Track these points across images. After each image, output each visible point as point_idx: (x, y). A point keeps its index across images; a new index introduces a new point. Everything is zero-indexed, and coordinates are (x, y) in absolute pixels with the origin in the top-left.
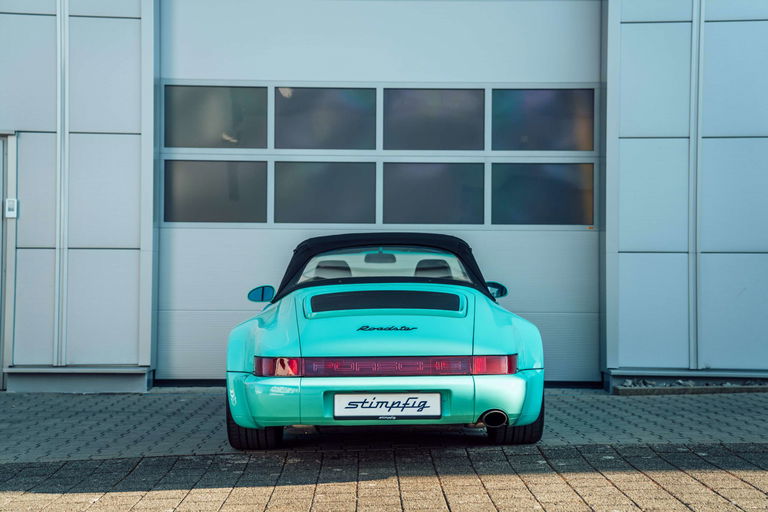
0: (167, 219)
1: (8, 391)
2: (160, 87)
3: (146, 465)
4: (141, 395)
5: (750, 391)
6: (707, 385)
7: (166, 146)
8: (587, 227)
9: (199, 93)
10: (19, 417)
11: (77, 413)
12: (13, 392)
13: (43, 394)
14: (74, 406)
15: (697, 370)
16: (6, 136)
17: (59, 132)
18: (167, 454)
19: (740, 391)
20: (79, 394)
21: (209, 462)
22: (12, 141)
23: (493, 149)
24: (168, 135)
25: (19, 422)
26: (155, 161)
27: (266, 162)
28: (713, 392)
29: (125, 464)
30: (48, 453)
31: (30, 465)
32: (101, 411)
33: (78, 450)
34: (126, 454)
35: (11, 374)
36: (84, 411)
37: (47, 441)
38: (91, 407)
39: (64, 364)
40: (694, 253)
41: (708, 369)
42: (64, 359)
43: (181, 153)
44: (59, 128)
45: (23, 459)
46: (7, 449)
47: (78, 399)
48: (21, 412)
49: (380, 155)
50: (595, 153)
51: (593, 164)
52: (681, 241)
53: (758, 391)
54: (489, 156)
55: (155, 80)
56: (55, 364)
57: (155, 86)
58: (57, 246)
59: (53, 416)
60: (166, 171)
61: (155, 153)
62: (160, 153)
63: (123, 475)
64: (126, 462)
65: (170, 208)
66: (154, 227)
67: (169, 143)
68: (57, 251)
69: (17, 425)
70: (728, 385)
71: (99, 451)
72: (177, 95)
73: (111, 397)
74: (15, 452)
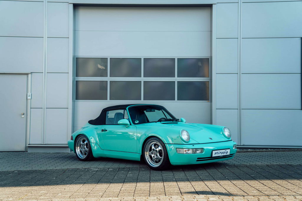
0: (76, 99)
1: (28, 152)
2: (75, 59)
3: (69, 171)
4: (68, 153)
5: (255, 152)
6: (243, 150)
7: (76, 76)
8: (207, 101)
9: (86, 60)
10: (32, 159)
11: (49, 158)
12: (30, 152)
13: (39, 153)
14: (48, 156)
15: (241, 145)
16: (28, 74)
17: (44, 73)
18: (74, 168)
19: (253, 152)
20: (49, 153)
21: (87, 170)
22: (30, 75)
23: (178, 77)
24: (77, 73)
25: (32, 160)
26: (73, 81)
27: (107, 81)
28: (244, 152)
29: (62, 170)
30: (41, 168)
31: (36, 170)
32: (56, 157)
33: (49, 167)
34: (63, 168)
35: (29, 147)
36: (51, 157)
37: (41, 165)
38: (53, 156)
39: (45, 144)
40: (240, 109)
41: (244, 145)
42: (45, 142)
43: (81, 79)
44: (44, 71)
45: (34, 169)
46: (29, 167)
47: (50, 154)
48: (32, 157)
49: (142, 79)
50: (209, 78)
51: (209, 82)
52: (236, 106)
53: (258, 152)
54: (176, 79)
55: (73, 56)
56: (42, 144)
57: (73, 58)
58: (43, 108)
59: (42, 159)
60: (76, 84)
61: (73, 79)
62: (74, 79)
63: (62, 173)
64: (63, 170)
65: (77, 96)
66: (72, 101)
67: (77, 76)
68: (43, 109)
69: (31, 161)
70: (249, 150)
71: (55, 167)
72: (80, 61)
73: (59, 154)
74: (31, 167)
